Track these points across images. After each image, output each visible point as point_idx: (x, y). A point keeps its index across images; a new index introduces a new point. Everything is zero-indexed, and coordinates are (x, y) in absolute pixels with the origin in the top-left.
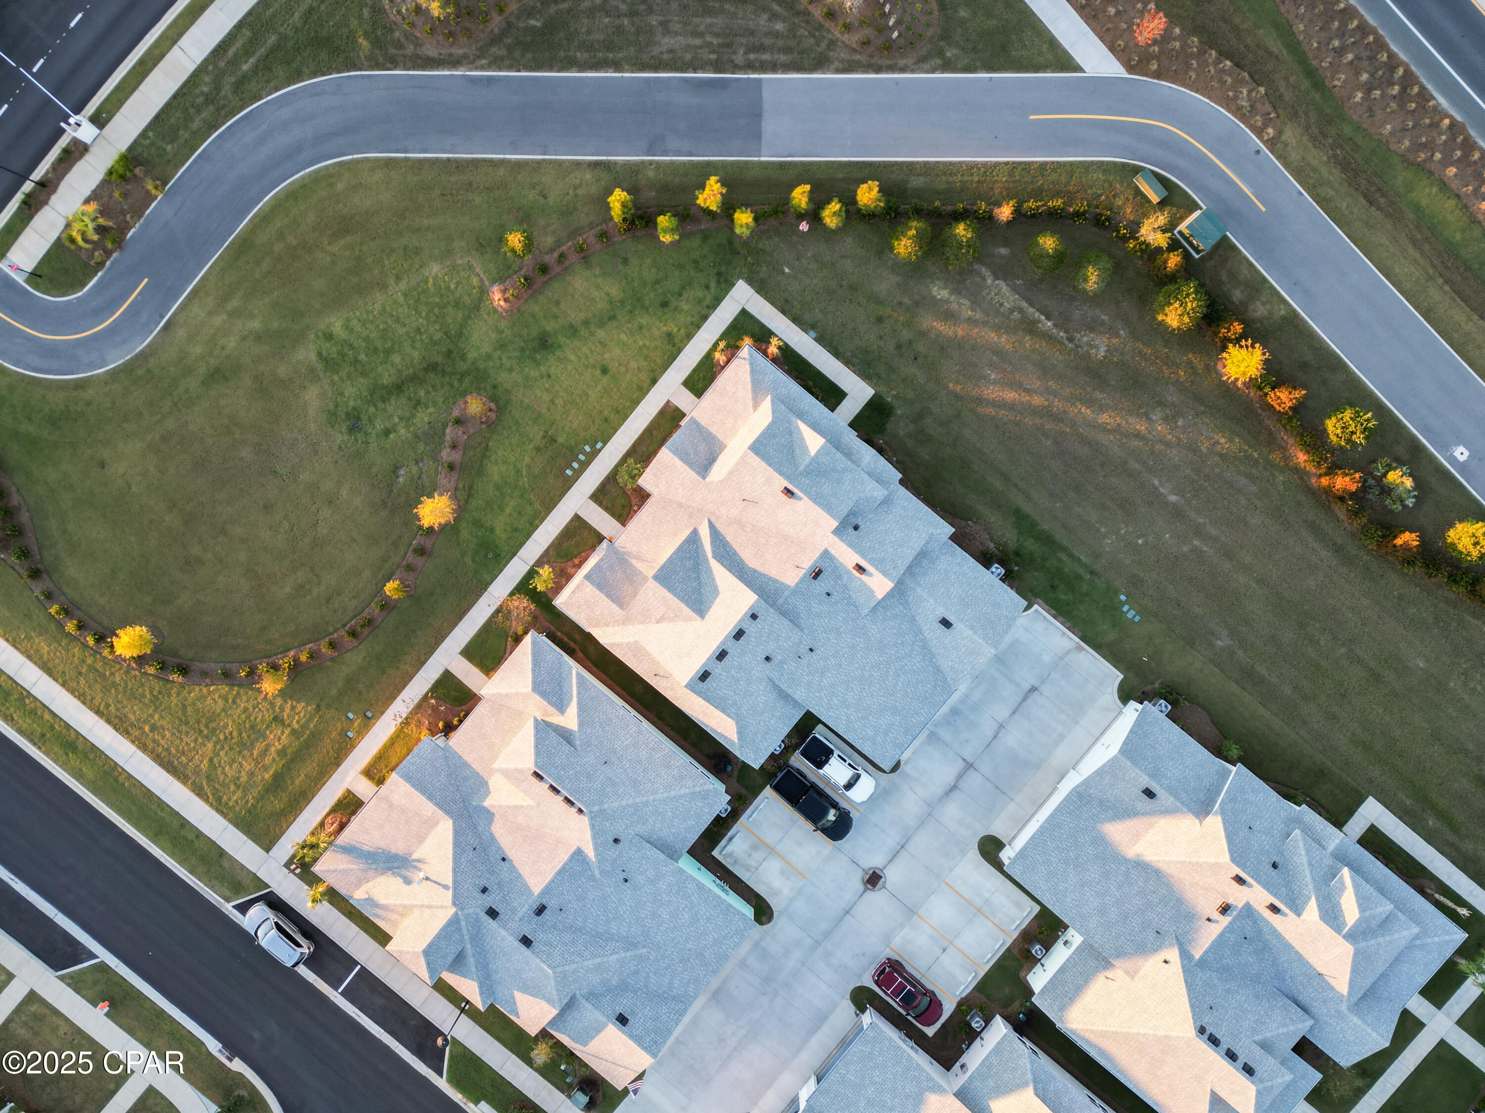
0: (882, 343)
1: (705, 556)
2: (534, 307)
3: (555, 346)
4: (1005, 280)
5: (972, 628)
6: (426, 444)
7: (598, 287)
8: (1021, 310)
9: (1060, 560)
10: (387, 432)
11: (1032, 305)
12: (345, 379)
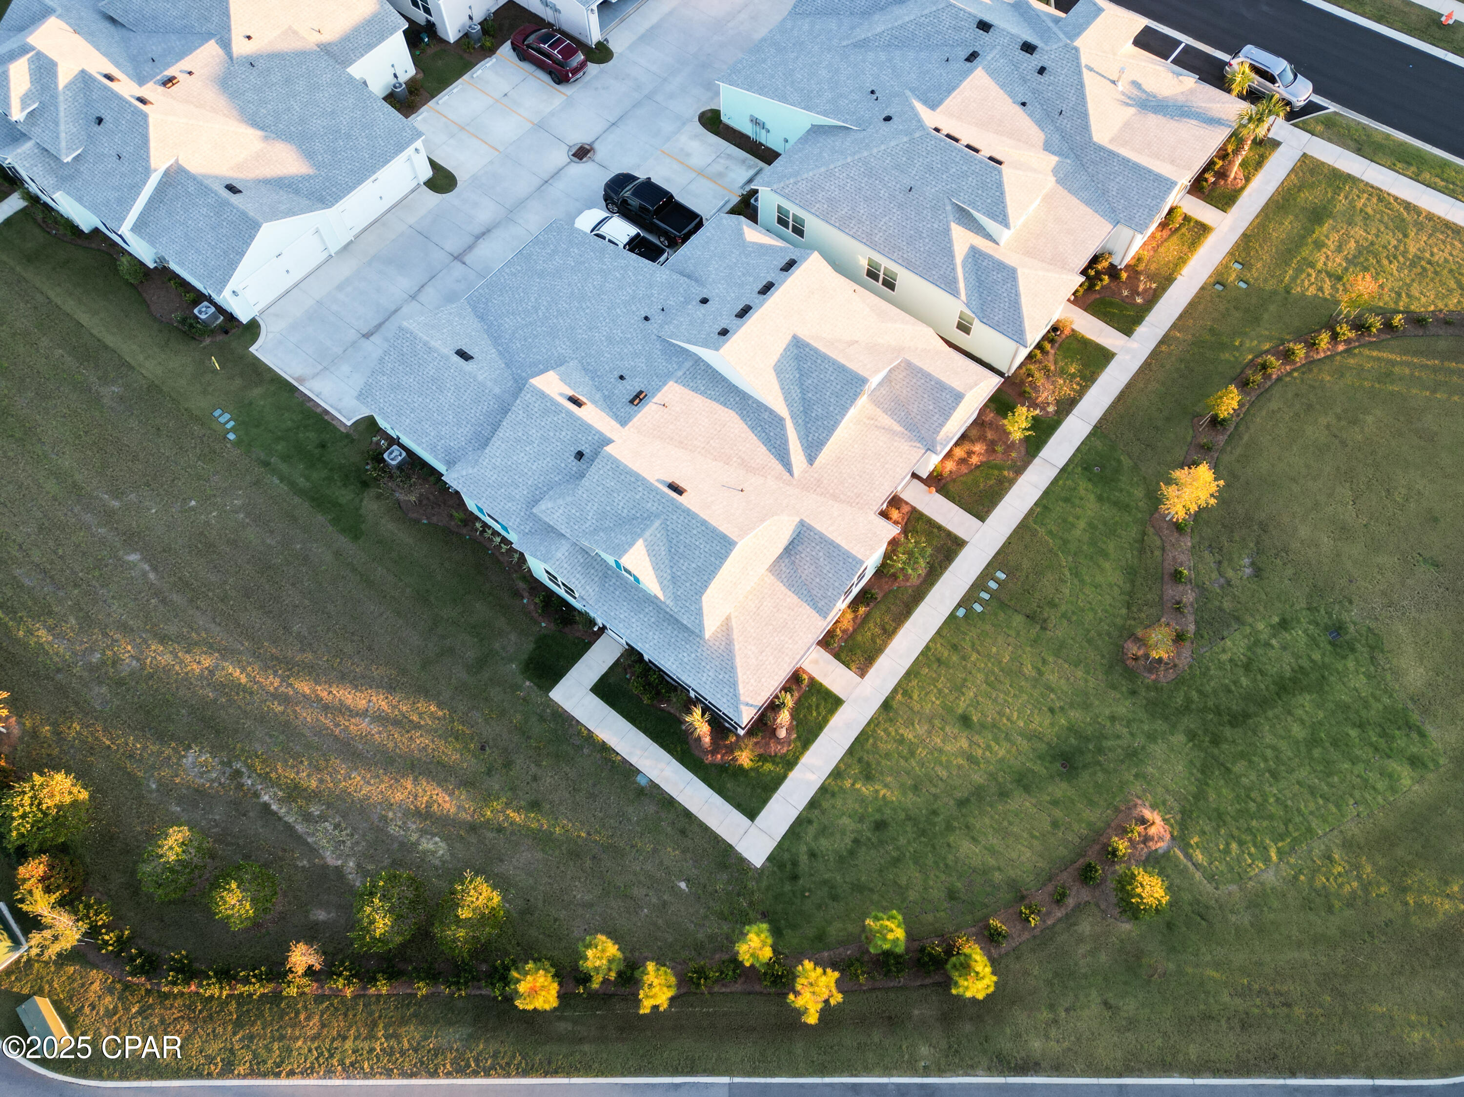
0: (534, 769)
1: (796, 425)
2: (1094, 815)
3: (1048, 758)
4: (325, 866)
5: (430, 350)
6: (1221, 609)
7: (992, 851)
8: (307, 817)
9: (307, 478)
10: (1284, 624)
11: (289, 828)
12: (1371, 700)
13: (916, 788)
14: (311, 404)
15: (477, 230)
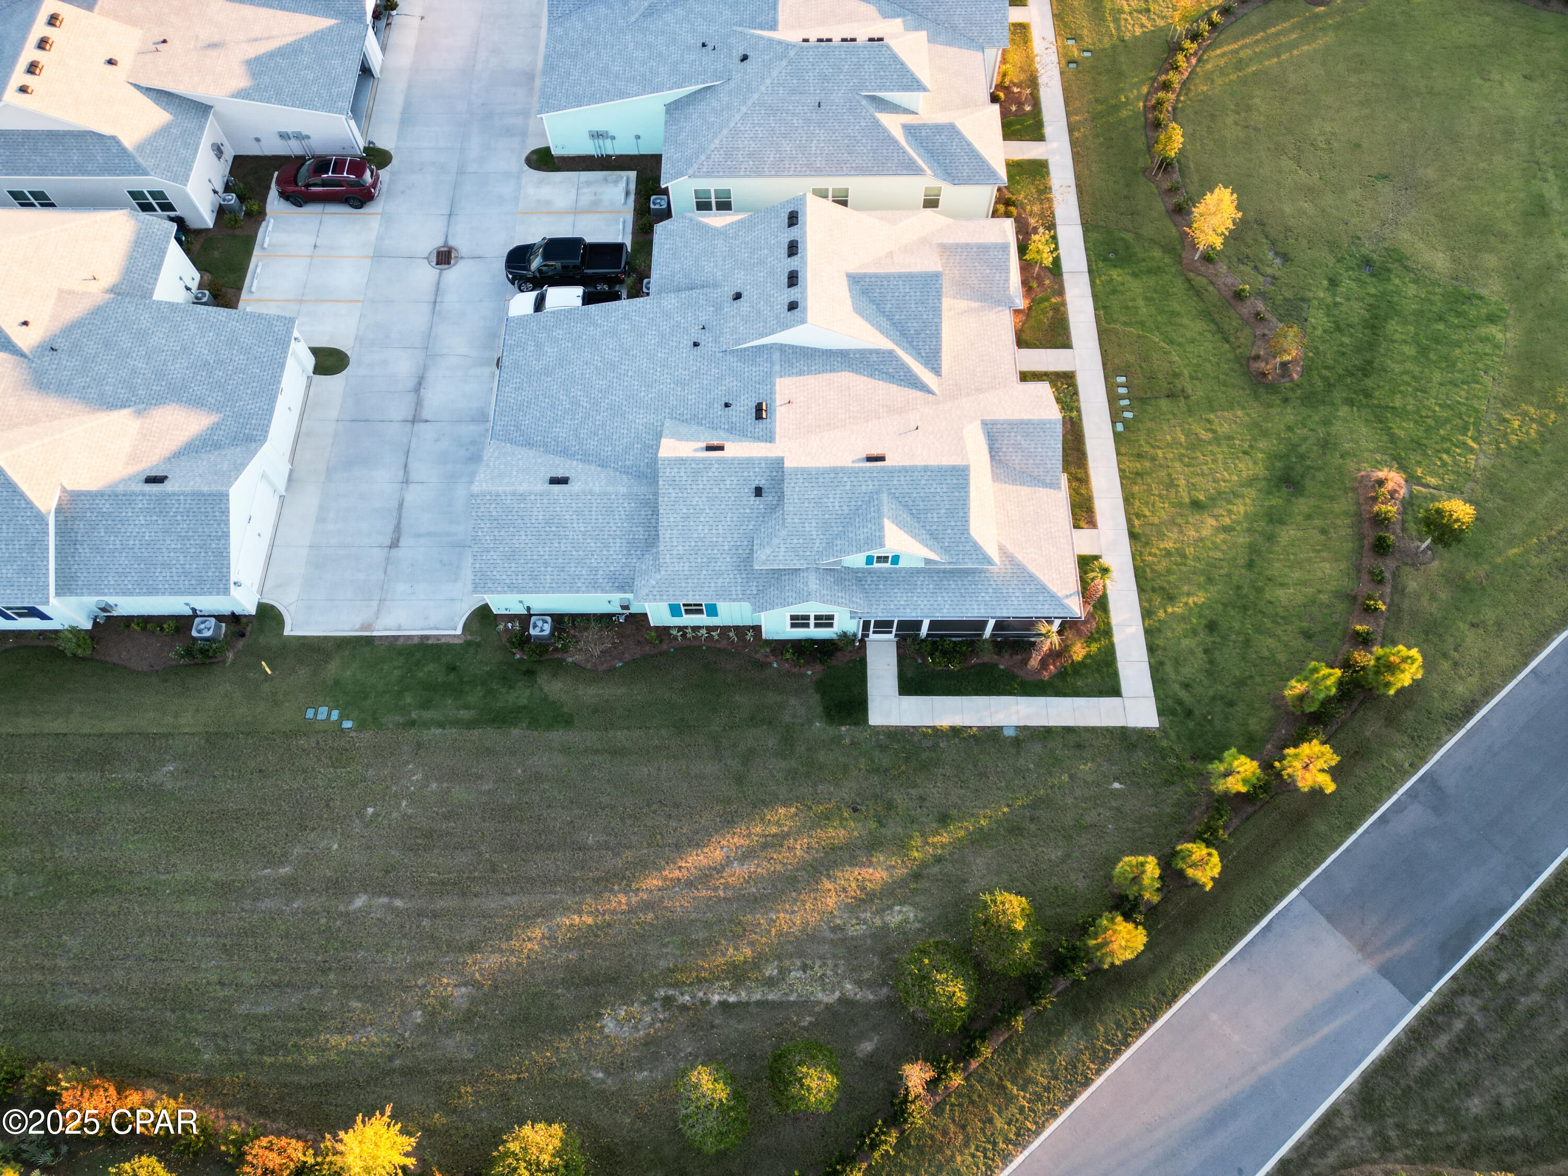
0: (913, 792)
1: (903, 349)
3: (1274, 490)
4: (828, 1007)
5: (523, 497)
7: (1304, 583)
8: (770, 983)
9: (467, 707)
11: (761, 1004)
12: (1431, 297)
13: (1210, 580)
14: (401, 640)
15: (411, 384)
